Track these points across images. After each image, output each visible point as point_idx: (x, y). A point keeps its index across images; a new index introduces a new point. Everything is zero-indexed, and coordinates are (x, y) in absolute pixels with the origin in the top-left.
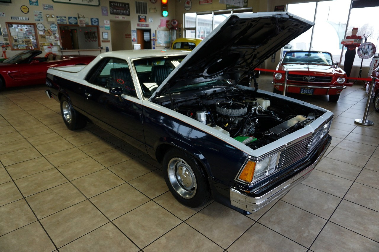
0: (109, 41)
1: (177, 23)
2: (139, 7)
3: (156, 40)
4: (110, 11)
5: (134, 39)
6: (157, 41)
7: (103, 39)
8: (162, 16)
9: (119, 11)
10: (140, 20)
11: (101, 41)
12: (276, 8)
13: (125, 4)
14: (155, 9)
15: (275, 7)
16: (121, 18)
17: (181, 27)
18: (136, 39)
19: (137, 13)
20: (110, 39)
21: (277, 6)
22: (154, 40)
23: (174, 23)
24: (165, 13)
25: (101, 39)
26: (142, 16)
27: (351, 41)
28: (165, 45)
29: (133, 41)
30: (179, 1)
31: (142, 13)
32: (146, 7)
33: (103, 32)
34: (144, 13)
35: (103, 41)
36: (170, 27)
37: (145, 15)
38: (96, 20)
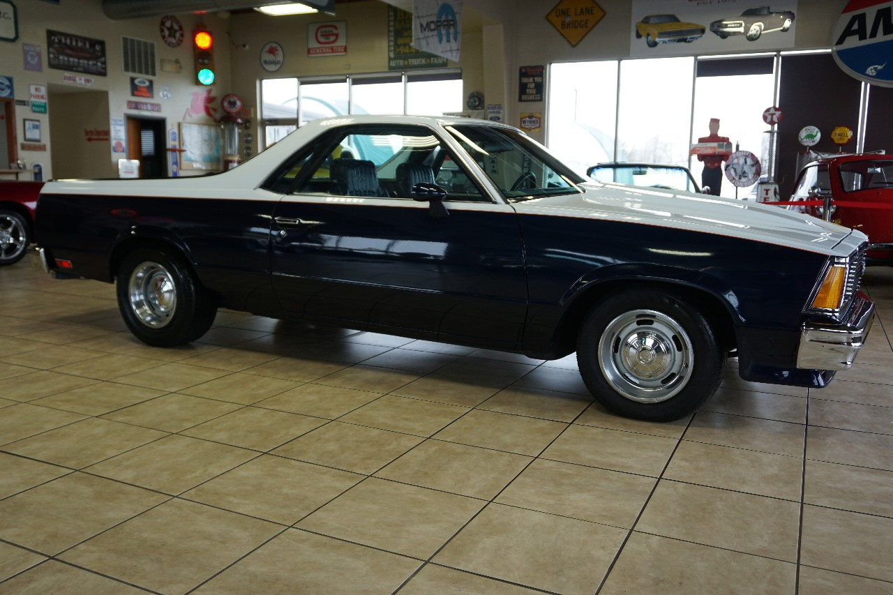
0: (43, 148)
1: (239, 103)
2: (133, 53)
3: (181, 151)
4: (49, 58)
5: (119, 144)
6: (183, 154)
7: (25, 139)
8: (198, 83)
9: (76, 60)
10: (135, 89)
11: (19, 147)
12: (524, 71)
13: (93, 43)
14: (177, 62)
15: (521, 69)
16: (81, 81)
17: (252, 116)
18: (124, 144)
19: (127, 69)
20: (46, 140)
21: (525, 68)
22: (174, 150)
23: (233, 104)
24: (206, 77)
25: (20, 140)
26: (142, 79)
27: (711, 148)
28: (204, 168)
29: (115, 151)
30: (244, 46)
31: (140, 72)
32: (153, 55)
33: (24, 120)
34: (147, 73)
35: (24, 147)
36: (218, 116)
37: (150, 77)
38: (7, 83)
